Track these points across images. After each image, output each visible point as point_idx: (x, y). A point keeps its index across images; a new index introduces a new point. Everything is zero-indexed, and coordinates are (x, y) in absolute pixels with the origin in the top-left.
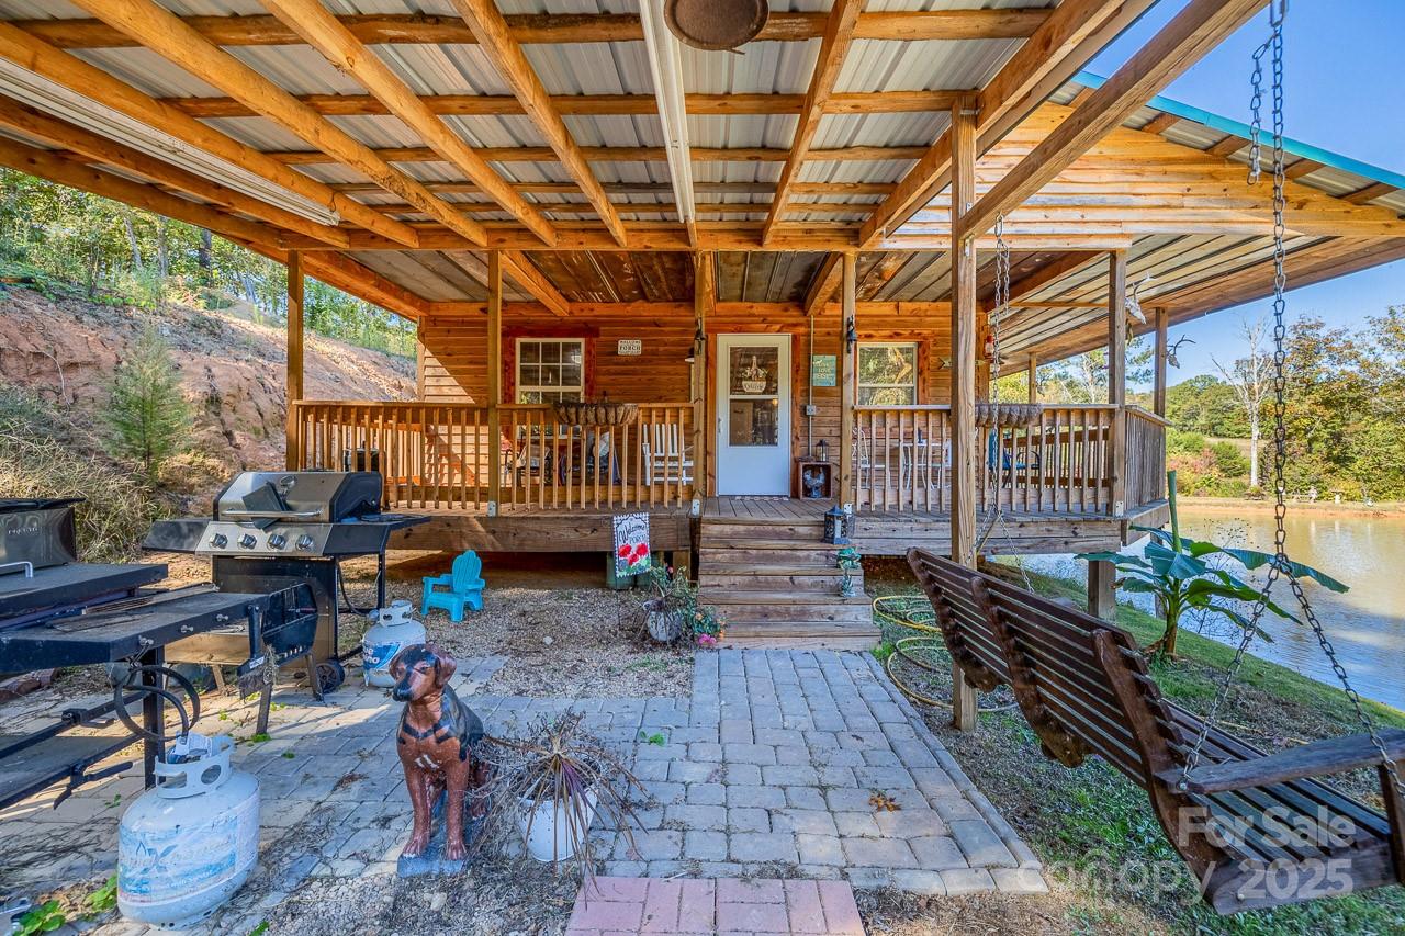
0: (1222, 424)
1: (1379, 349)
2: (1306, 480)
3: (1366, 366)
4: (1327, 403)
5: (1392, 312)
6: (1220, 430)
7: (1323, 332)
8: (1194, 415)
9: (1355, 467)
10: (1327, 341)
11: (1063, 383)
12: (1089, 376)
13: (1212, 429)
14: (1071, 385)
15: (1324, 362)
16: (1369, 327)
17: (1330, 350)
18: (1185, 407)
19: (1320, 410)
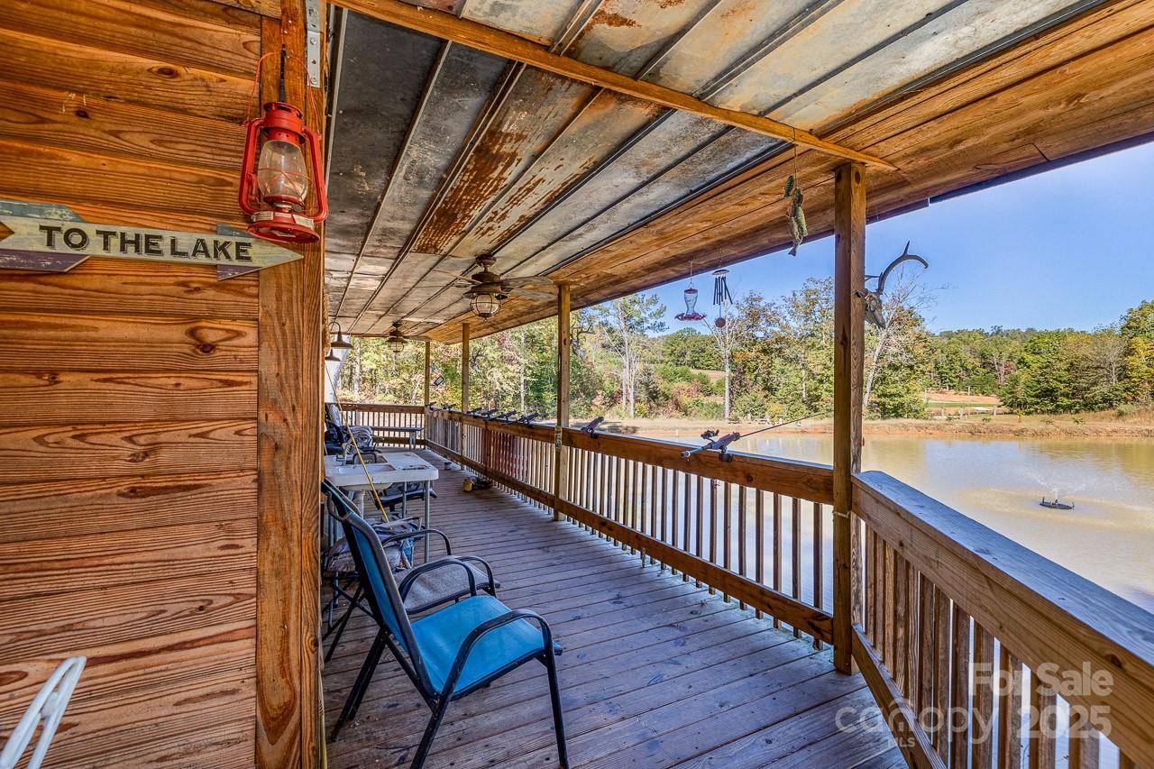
0: (698, 360)
1: (788, 318)
2: (756, 404)
3: (783, 328)
4: (764, 351)
5: (794, 295)
6: (698, 364)
7: (762, 304)
8: (683, 355)
9: (778, 394)
10: (764, 310)
11: (605, 329)
12: (622, 324)
13: (693, 364)
14: (610, 331)
15: (762, 323)
16: (784, 303)
17: (765, 315)
18: (678, 348)
19: (762, 356)
